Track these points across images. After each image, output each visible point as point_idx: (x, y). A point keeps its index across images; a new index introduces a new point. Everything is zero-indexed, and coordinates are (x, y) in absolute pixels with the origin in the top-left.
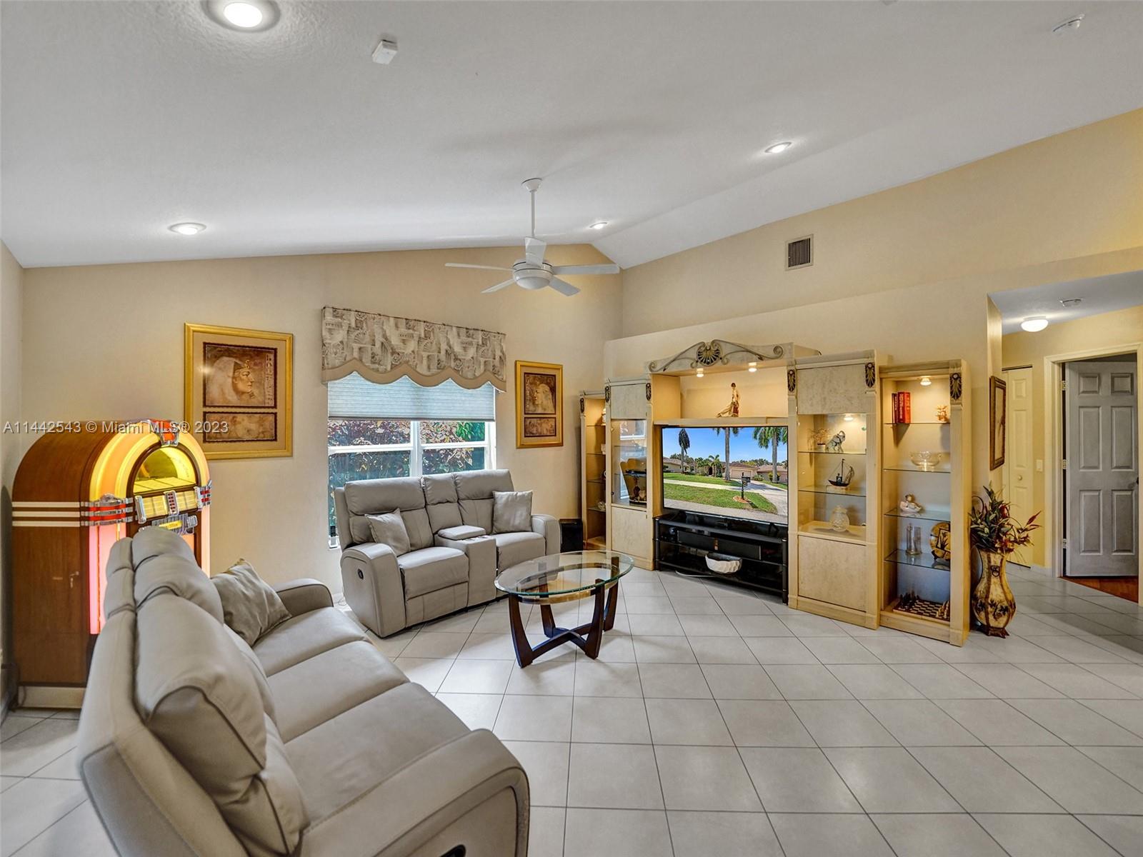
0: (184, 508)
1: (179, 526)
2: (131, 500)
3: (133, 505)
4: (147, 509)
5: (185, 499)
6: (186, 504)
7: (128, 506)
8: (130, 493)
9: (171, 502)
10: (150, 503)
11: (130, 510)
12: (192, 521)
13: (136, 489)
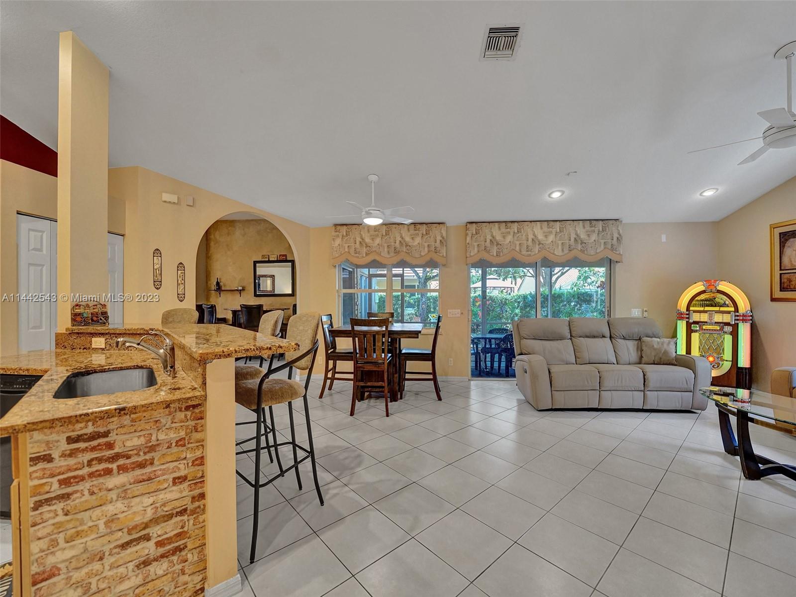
0: (721, 321)
1: (719, 329)
2: (688, 313)
3: (688, 314)
4: (695, 317)
5: (723, 317)
6: (723, 319)
7: (687, 314)
8: (688, 309)
9: (711, 317)
10: (699, 315)
11: (688, 316)
12: (728, 329)
13: (691, 308)
